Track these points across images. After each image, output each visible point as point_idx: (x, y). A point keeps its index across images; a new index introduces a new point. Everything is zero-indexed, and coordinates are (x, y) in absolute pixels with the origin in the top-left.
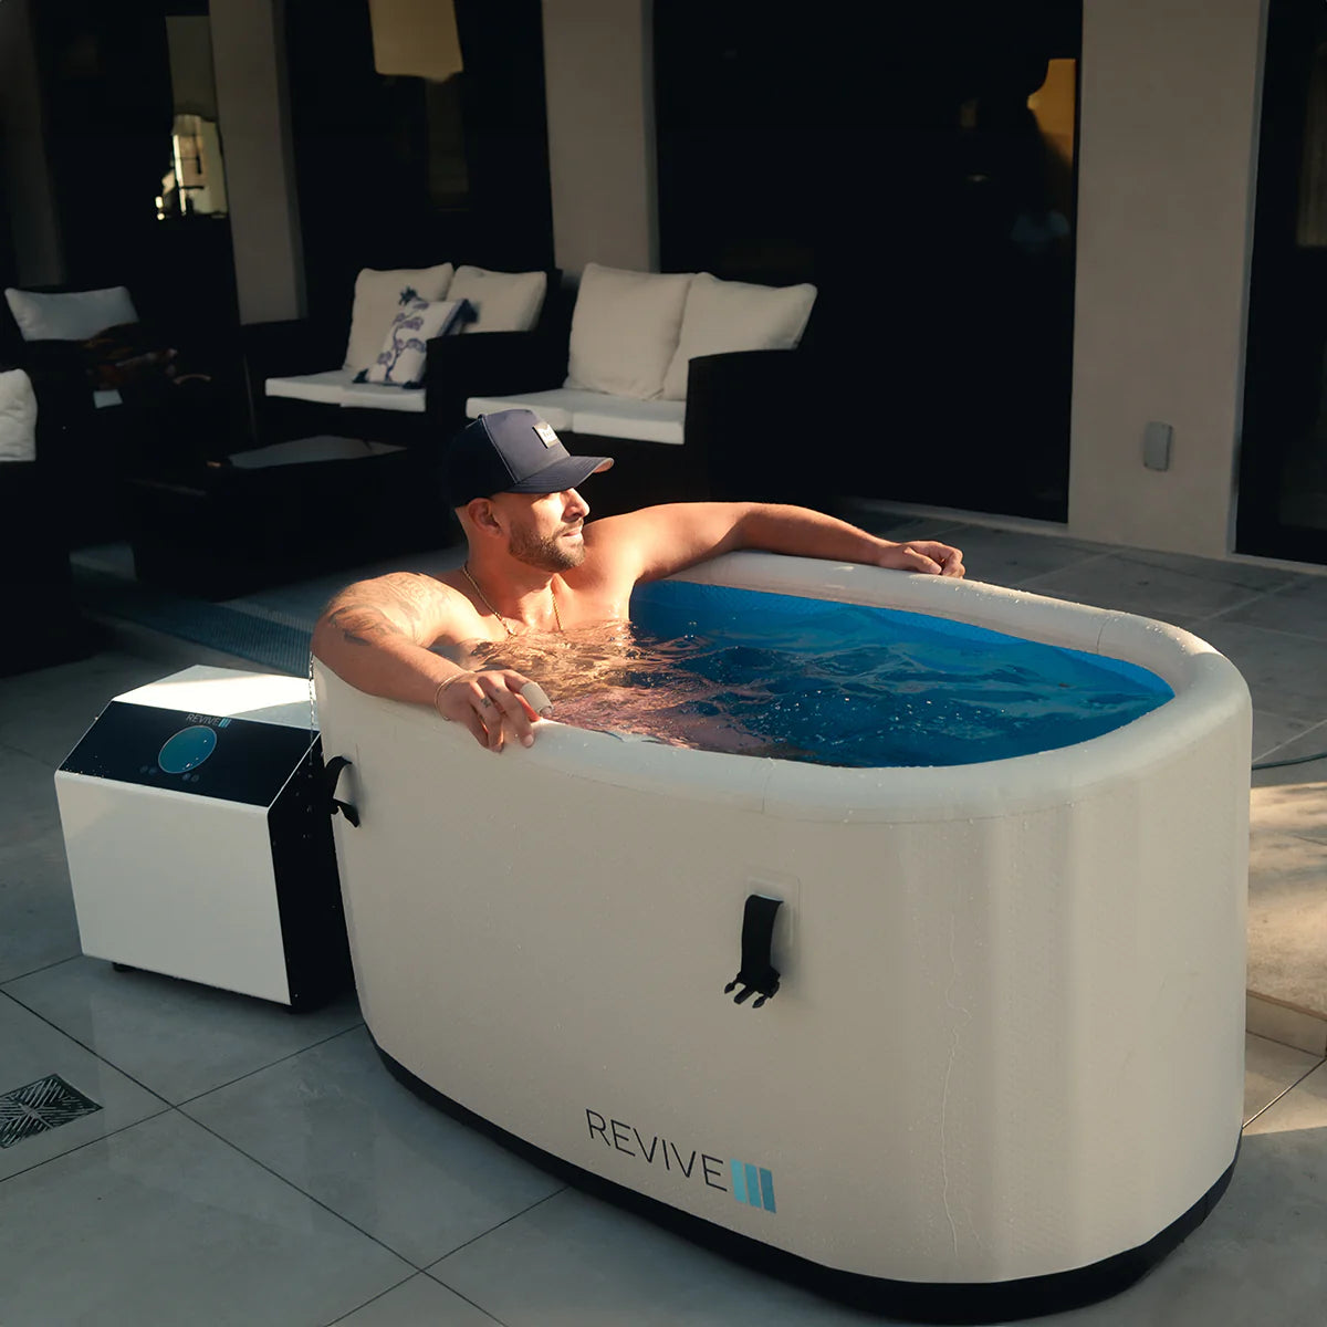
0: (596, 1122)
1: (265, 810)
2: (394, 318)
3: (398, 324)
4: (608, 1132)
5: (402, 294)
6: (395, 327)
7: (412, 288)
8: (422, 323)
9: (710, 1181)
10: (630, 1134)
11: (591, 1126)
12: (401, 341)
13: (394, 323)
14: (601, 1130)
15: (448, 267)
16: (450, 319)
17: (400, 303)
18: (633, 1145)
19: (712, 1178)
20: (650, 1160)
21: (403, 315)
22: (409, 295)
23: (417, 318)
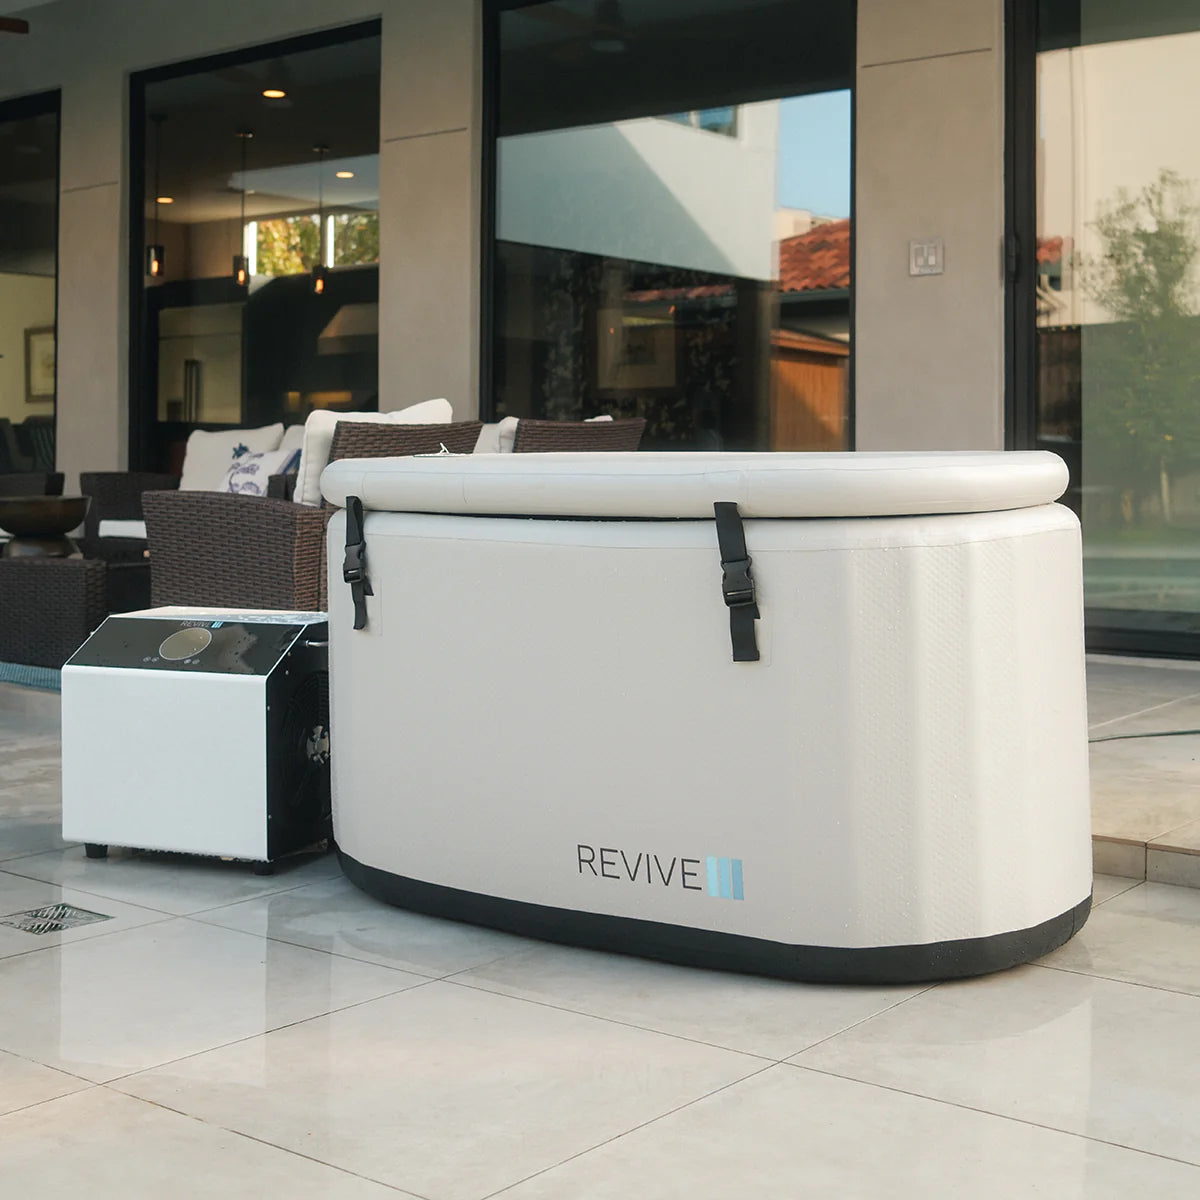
0: (586, 855)
1: (263, 679)
2: (230, 466)
3: (233, 471)
4: (597, 864)
5: (235, 449)
6: (230, 475)
7: (244, 445)
8: (258, 468)
9: (686, 885)
10: (616, 858)
11: (581, 861)
12: (237, 485)
13: (229, 471)
14: (589, 862)
15: (279, 427)
16: (285, 465)
17: (233, 457)
18: (619, 869)
19: (690, 880)
20: (633, 879)
21: (239, 465)
22: (241, 451)
23: (254, 465)
